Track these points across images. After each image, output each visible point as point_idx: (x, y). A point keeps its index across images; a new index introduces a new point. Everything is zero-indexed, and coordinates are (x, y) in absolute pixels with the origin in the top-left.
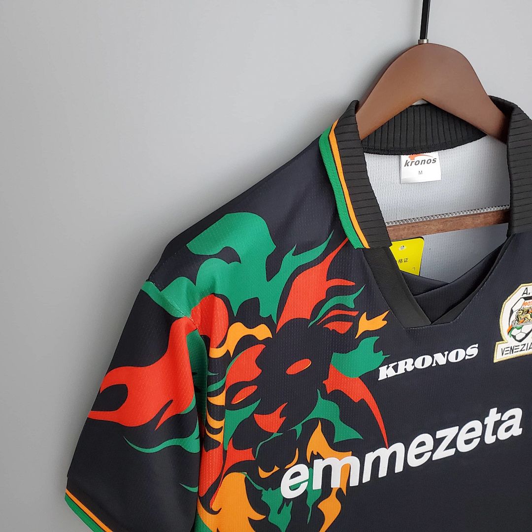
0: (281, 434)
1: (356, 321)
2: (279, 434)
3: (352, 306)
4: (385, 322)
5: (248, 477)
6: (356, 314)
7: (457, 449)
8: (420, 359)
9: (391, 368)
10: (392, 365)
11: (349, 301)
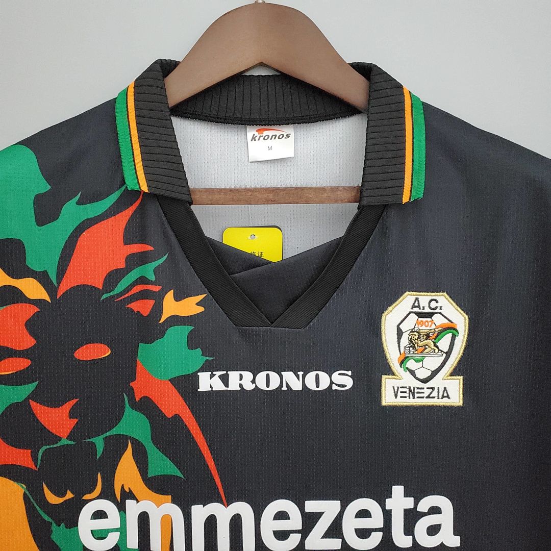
0: (73, 443)
1: (159, 299)
2: (69, 442)
3: (152, 278)
4: (202, 309)
5: (27, 493)
6: (157, 290)
7: (344, 540)
8: (261, 376)
9: (216, 378)
10: (218, 373)
11: (148, 270)
